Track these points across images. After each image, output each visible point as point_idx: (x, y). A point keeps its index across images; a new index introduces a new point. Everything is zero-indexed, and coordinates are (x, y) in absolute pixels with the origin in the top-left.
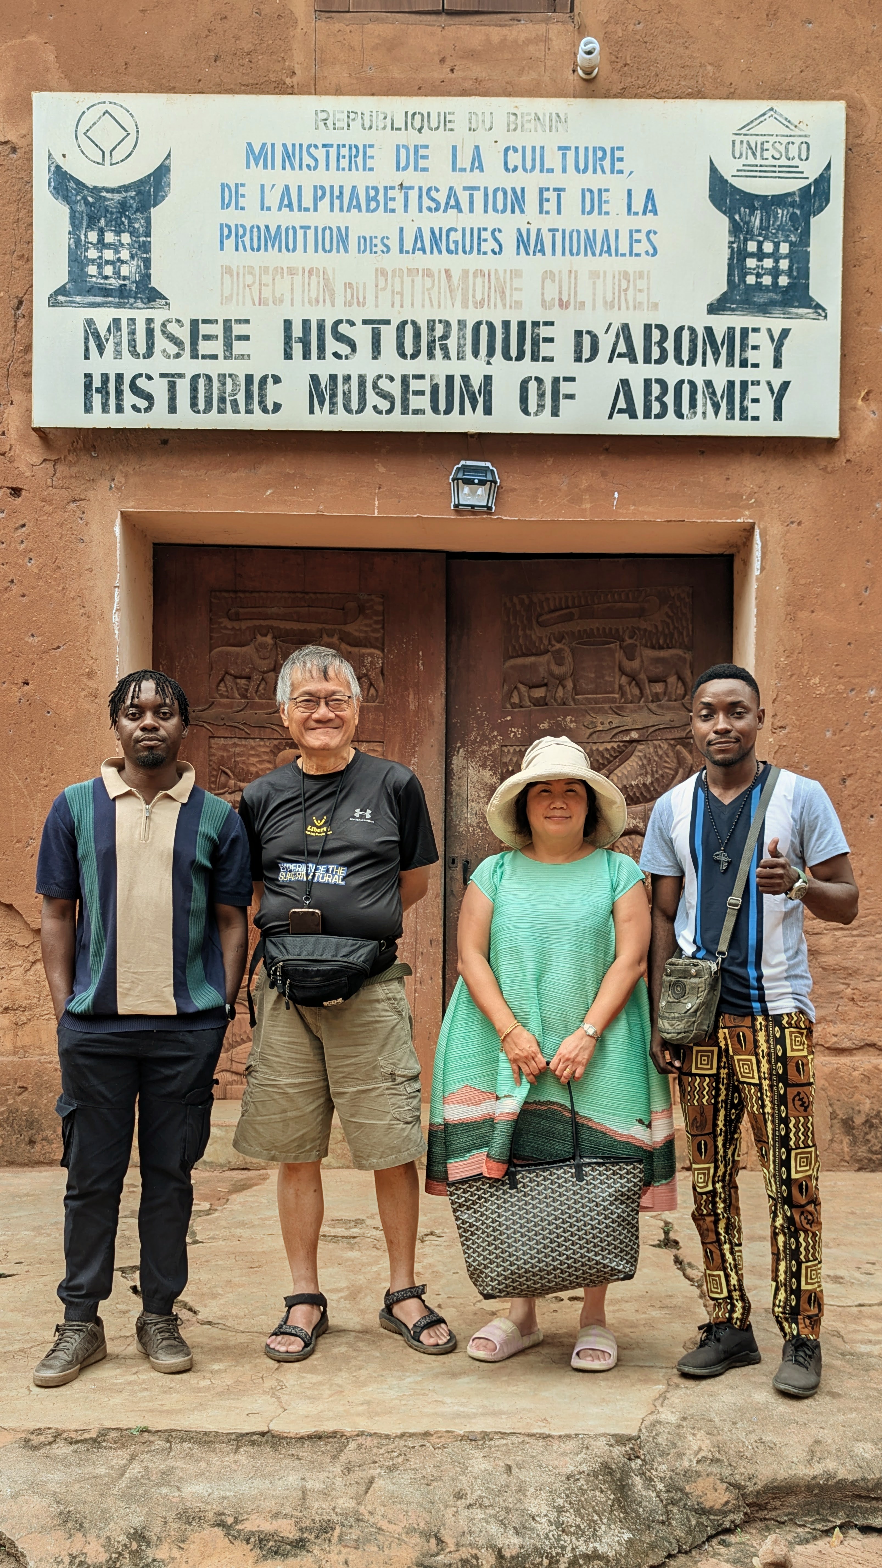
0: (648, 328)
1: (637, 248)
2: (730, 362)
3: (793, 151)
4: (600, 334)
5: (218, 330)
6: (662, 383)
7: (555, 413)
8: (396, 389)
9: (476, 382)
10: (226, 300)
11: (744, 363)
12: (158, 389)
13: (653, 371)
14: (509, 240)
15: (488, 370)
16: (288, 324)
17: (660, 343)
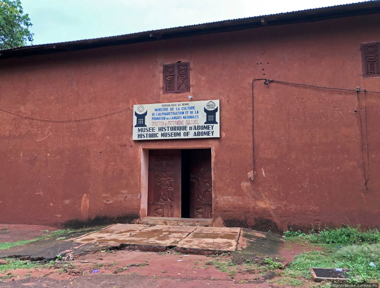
0: (198, 126)
1: (196, 117)
2: (207, 129)
3: (213, 105)
4: (192, 127)
5: (152, 129)
6: (199, 132)
7: (187, 136)
8: (170, 134)
9: (179, 133)
10: (153, 125)
11: (209, 129)
12: (145, 135)
14: (182, 117)
16: (159, 128)
17: (199, 128)
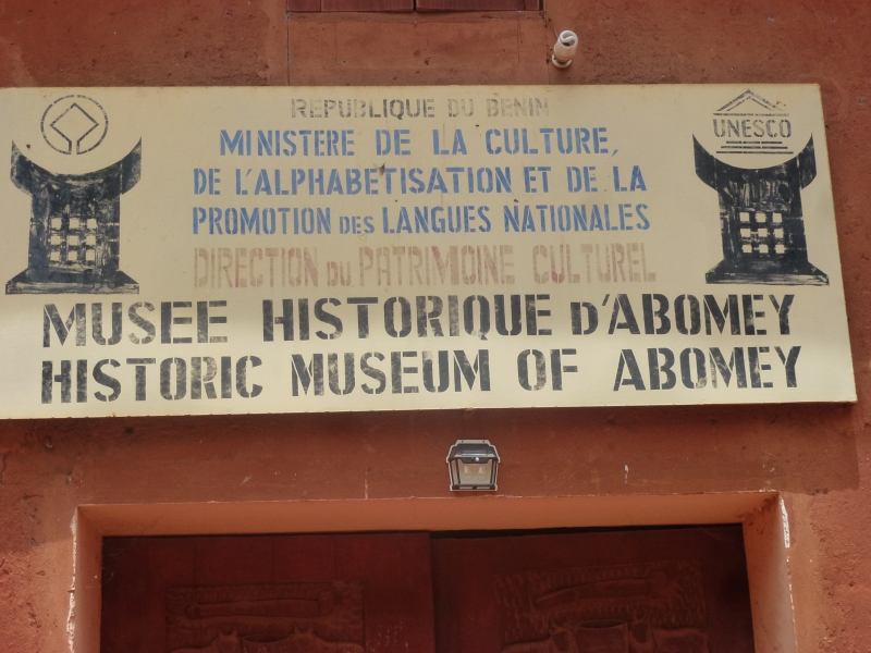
0: (647, 299)
1: (628, 222)
2: (735, 329)
3: (775, 128)
4: (598, 304)
5: (192, 312)
6: (668, 354)
7: (557, 385)
8: (385, 367)
9: (471, 358)
10: (200, 283)
11: (750, 330)
12: (126, 376)
13: (657, 341)
14: (496, 217)
15: (483, 345)
16: (268, 306)
17: (662, 313)
